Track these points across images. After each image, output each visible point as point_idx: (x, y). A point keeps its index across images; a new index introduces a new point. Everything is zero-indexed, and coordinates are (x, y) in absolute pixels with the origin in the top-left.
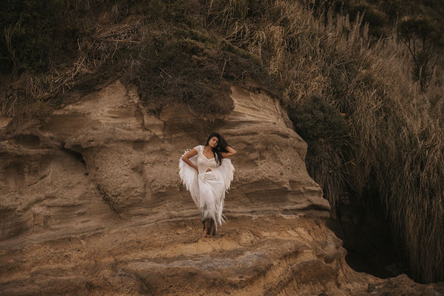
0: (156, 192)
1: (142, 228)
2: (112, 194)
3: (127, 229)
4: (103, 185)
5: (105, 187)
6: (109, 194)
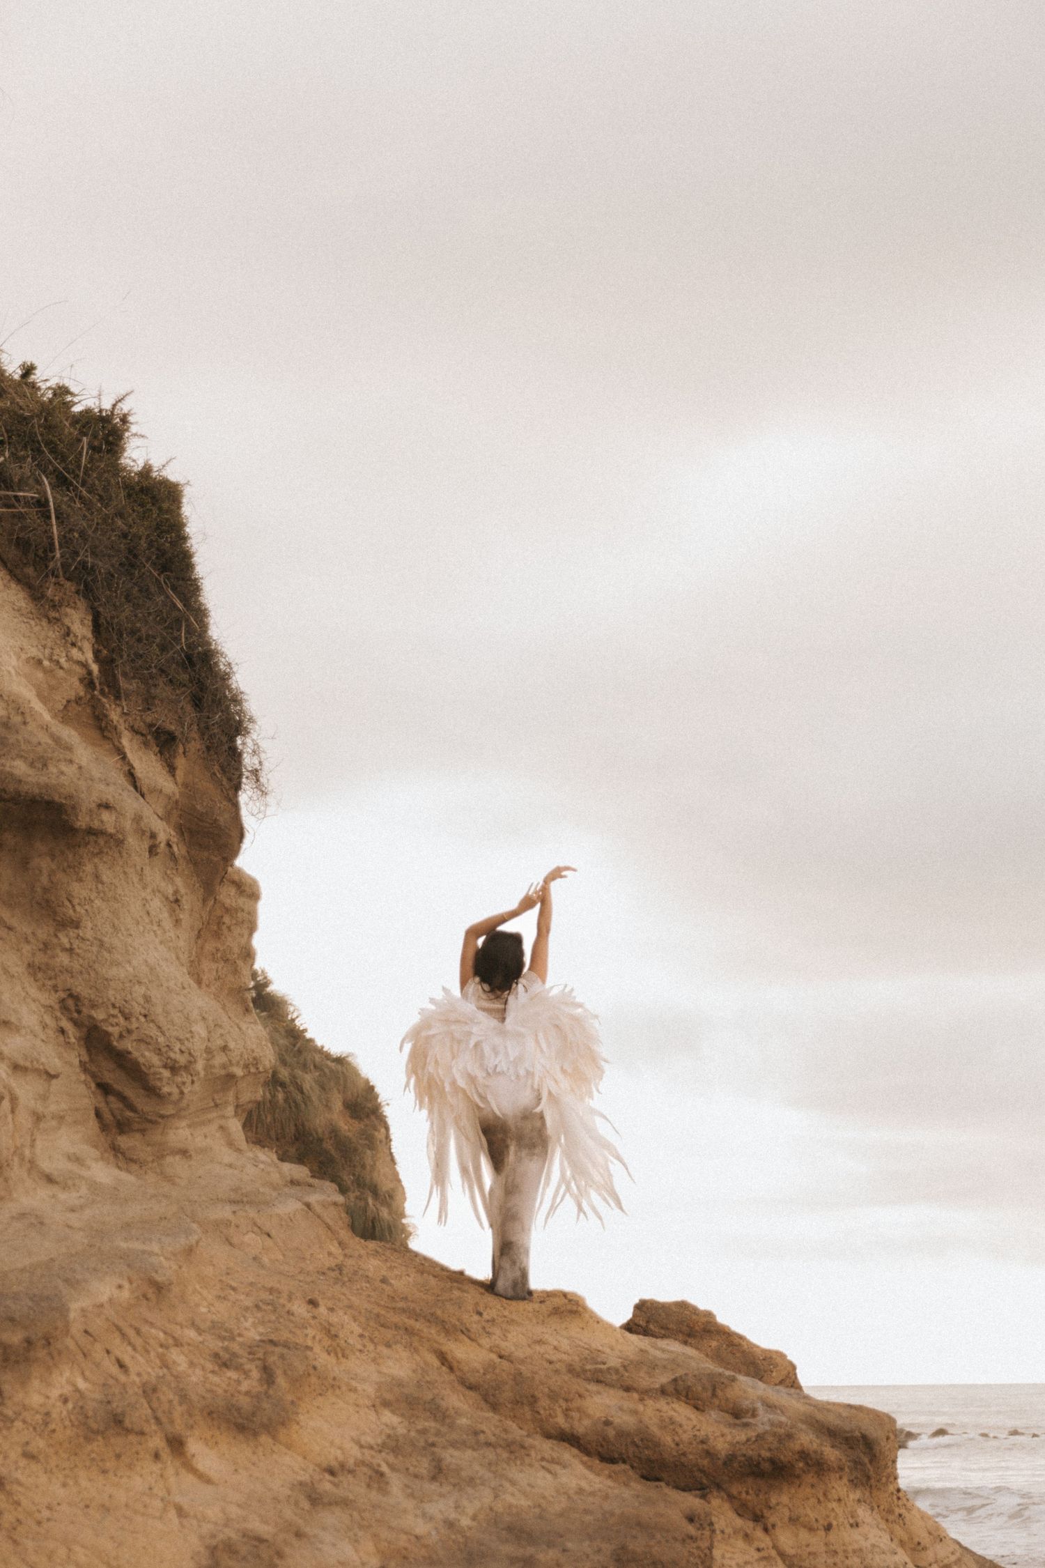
0: (223, 1072)
1: (278, 1215)
2: (169, 1058)
3: (225, 1212)
4: (114, 1006)
5: (121, 1020)
6: (147, 1054)
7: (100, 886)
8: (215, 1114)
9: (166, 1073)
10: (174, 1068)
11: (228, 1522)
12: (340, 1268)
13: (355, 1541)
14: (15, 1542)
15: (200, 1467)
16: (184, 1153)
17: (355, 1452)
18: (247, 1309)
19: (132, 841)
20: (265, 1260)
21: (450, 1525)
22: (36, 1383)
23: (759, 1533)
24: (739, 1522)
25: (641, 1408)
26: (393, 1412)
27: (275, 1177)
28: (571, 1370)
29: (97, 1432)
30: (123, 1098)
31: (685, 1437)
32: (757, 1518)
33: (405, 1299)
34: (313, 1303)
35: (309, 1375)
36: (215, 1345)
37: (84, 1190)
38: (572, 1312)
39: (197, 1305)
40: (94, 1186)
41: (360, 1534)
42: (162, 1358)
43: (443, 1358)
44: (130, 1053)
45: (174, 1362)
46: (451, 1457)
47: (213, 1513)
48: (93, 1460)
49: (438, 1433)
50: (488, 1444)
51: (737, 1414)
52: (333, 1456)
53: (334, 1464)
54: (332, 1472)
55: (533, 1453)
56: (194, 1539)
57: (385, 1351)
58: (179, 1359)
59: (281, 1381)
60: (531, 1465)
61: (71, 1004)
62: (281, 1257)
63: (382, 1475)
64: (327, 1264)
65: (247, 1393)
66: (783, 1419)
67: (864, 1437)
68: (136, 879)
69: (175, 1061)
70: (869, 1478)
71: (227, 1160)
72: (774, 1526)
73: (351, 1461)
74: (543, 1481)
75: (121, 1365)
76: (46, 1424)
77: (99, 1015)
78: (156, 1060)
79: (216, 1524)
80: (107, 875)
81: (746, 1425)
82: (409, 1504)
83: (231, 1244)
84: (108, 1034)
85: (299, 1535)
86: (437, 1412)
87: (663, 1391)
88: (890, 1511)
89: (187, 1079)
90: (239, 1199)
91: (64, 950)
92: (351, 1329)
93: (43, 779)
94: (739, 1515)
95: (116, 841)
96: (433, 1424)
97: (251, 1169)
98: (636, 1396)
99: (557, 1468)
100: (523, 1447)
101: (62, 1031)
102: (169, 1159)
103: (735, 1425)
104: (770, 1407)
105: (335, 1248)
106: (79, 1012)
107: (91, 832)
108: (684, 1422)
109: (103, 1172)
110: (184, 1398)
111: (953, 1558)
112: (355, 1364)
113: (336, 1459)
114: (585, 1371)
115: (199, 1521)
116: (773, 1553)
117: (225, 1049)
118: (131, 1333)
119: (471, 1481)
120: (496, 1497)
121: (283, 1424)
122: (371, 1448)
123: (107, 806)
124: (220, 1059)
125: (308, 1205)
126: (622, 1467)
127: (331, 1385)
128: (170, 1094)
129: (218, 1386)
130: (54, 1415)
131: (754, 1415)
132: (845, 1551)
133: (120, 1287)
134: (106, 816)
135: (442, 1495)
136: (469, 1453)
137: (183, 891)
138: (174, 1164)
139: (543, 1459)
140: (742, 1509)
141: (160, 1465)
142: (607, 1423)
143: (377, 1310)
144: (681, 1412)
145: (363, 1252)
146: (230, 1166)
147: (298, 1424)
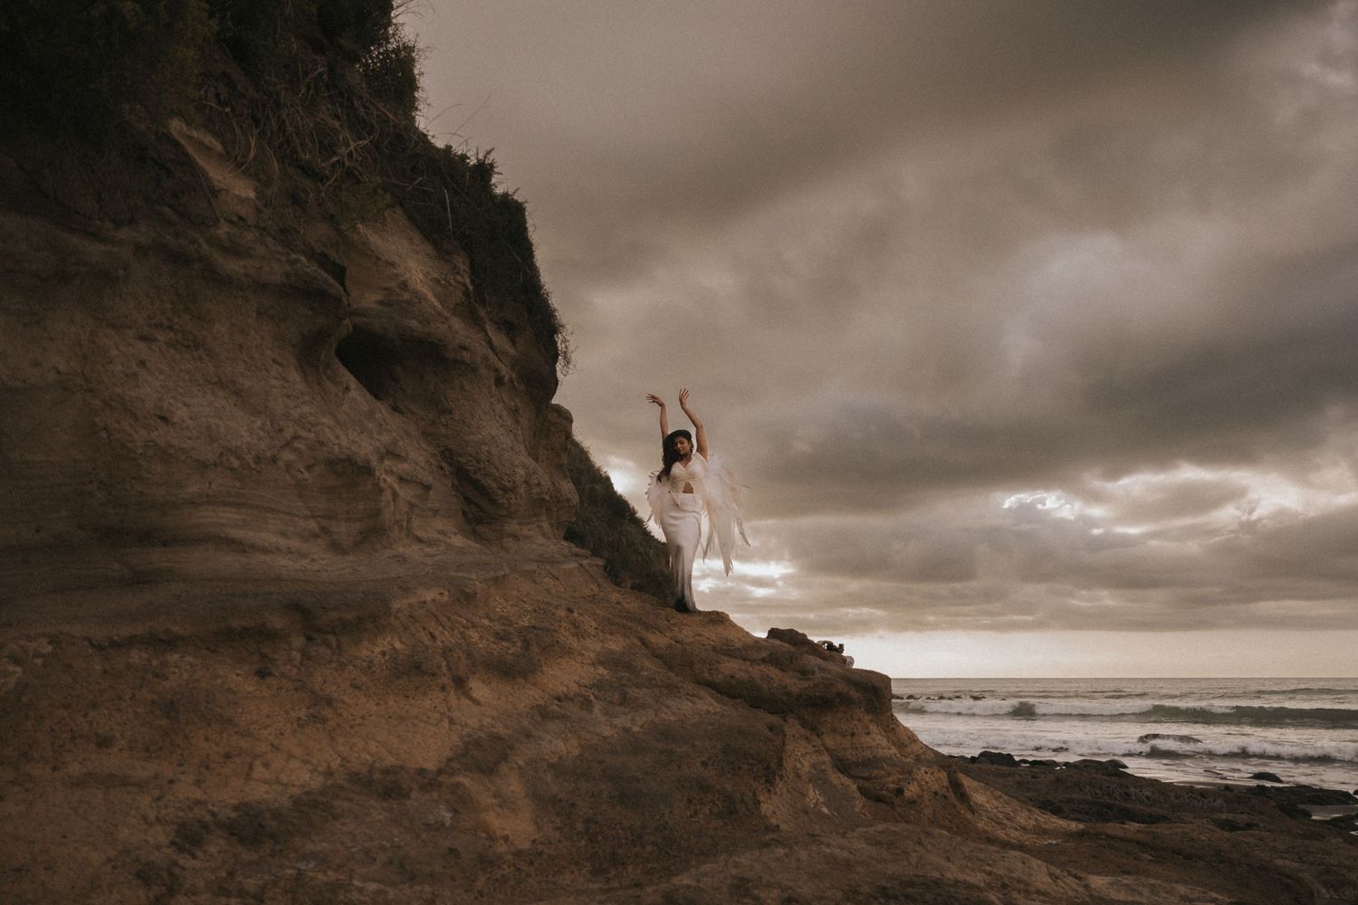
0: (538, 497)
1: (563, 569)
2: (501, 484)
3: (533, 566)
4: (470, 456)
5: (475, 463)
6: (489, 481)
7: (464, 393)
8: (534, 519)
9: (500, 492)
10: (505, 490)
11: (481, 727)
12: (594, 596)
13: (566, 740)
14: (332, 738)
15: (474, 695)
16: (516, 537)
17: (576, 688)
18: (529, 611)
19: (483, 371)
20: (553, 591)
21: (626, 730)
22: (366, 643)
23: (814, 737)
24: (803, 731)
25: (751, 669)
26: (604, 668)
27: (566, 551)
28: (714, 649)
29: (404, 673)
30: (477, 505)
31: (775, 685)
32: (813, 729)
33: (628, 612)
34: (570, 610)
35: (553, 646)
36: (498, 627)
37: (442, 548)
38: (719, 621)
39: (495, 608)
40: (449, 546)
41: (569, 735)
42: (461, 633)
43: (642, 640)
44: (479, 480)
45: (470, 636)
46: (633, 692)
47: (473, 722)
48: (400, 689)
49: (629, 680)
50: (656, 686)
51: (805, 673)
52: (561, 689)
53: (561, 695)
54: (559, 699)
55: (682, 690)
56: (455, 738)
57: (610, 637)
58: (474, 635)
59: (535, 649)
60: (680, 698)
61: (447, 455)
62: (563, 590)
63: (591, 701)
64: (588, 594)
65: (512, 655)
66: (829, 676)
67: (873, 686)
68: (485, 391)
69: (504, 485)
70: (876, 708)
71: (540, 542)
72: (822, 733)
73: (572, 693)
74: (686, 706)
75: (432, 636)
76: (369, 668)
77: (463, 460)
78: (494, 485)
79: (473, 729)
80: (468, 387)
81: (808, 679)
82: (603, 719)
83: (535, 582)
84: (469, 470)
85: (529, 735)
86: (629, 667)
87: (763, 660)
88: (888, 726)
89: (513, 496)
90: (542, 560)
91: (444, 425)
92: (590, 624)
93: (427, 330)
94: (803, 727)
95: (472, 369)
96: (627, 674)
97: (552, 547)
98: (749, 663)
99: (696, 699)
100: (676, 687)
101: (442, 468)
102: (506, 540)
103: (802, 679)
104: (822, 669)
105: (594, 587)
106: (452, 458)
107: (456, 361)
108: (774, 677)
109: (458, 541)
110: (469, 655)
111: (921, 751)
112: (589, 643)
113: (563, 692)
114: (722, 649)
115: (462, 726)
116: (822, 748)
117: (539, 485)
118: (444, 620)
119: (643, 706)
120: (656, 715)
121: (532, 672)
122: (586, 686)
123: (465, 348)
124: (536, 490)
125: (581, 565)
126: (738, 701)
127: (569, 652)
128: (503, 503)
129: (495, 649)
130: (376, 662)
131: (813, 673)
132: (862, 747)
133: (442, 594)
134: (464, 353)
135: (625, 714)
136: (645, 690)
137: (519, 405)
138: (509, 542)
139: (688, 694)
140: (804, 724)
141: (444, 694)
142: (732, 677)
143: (608, 616)
144: (774, 672)
145: (610, 589)
146: (541, 545)
147: (541, 672)
